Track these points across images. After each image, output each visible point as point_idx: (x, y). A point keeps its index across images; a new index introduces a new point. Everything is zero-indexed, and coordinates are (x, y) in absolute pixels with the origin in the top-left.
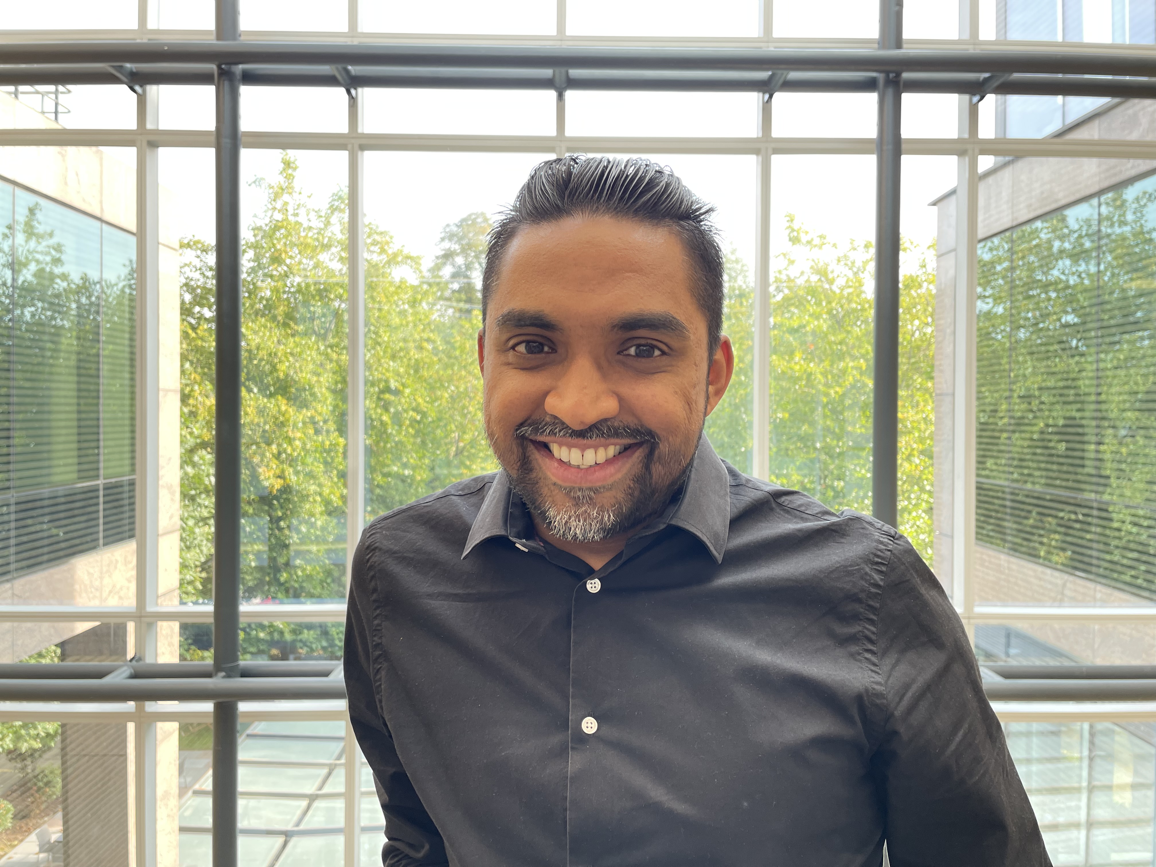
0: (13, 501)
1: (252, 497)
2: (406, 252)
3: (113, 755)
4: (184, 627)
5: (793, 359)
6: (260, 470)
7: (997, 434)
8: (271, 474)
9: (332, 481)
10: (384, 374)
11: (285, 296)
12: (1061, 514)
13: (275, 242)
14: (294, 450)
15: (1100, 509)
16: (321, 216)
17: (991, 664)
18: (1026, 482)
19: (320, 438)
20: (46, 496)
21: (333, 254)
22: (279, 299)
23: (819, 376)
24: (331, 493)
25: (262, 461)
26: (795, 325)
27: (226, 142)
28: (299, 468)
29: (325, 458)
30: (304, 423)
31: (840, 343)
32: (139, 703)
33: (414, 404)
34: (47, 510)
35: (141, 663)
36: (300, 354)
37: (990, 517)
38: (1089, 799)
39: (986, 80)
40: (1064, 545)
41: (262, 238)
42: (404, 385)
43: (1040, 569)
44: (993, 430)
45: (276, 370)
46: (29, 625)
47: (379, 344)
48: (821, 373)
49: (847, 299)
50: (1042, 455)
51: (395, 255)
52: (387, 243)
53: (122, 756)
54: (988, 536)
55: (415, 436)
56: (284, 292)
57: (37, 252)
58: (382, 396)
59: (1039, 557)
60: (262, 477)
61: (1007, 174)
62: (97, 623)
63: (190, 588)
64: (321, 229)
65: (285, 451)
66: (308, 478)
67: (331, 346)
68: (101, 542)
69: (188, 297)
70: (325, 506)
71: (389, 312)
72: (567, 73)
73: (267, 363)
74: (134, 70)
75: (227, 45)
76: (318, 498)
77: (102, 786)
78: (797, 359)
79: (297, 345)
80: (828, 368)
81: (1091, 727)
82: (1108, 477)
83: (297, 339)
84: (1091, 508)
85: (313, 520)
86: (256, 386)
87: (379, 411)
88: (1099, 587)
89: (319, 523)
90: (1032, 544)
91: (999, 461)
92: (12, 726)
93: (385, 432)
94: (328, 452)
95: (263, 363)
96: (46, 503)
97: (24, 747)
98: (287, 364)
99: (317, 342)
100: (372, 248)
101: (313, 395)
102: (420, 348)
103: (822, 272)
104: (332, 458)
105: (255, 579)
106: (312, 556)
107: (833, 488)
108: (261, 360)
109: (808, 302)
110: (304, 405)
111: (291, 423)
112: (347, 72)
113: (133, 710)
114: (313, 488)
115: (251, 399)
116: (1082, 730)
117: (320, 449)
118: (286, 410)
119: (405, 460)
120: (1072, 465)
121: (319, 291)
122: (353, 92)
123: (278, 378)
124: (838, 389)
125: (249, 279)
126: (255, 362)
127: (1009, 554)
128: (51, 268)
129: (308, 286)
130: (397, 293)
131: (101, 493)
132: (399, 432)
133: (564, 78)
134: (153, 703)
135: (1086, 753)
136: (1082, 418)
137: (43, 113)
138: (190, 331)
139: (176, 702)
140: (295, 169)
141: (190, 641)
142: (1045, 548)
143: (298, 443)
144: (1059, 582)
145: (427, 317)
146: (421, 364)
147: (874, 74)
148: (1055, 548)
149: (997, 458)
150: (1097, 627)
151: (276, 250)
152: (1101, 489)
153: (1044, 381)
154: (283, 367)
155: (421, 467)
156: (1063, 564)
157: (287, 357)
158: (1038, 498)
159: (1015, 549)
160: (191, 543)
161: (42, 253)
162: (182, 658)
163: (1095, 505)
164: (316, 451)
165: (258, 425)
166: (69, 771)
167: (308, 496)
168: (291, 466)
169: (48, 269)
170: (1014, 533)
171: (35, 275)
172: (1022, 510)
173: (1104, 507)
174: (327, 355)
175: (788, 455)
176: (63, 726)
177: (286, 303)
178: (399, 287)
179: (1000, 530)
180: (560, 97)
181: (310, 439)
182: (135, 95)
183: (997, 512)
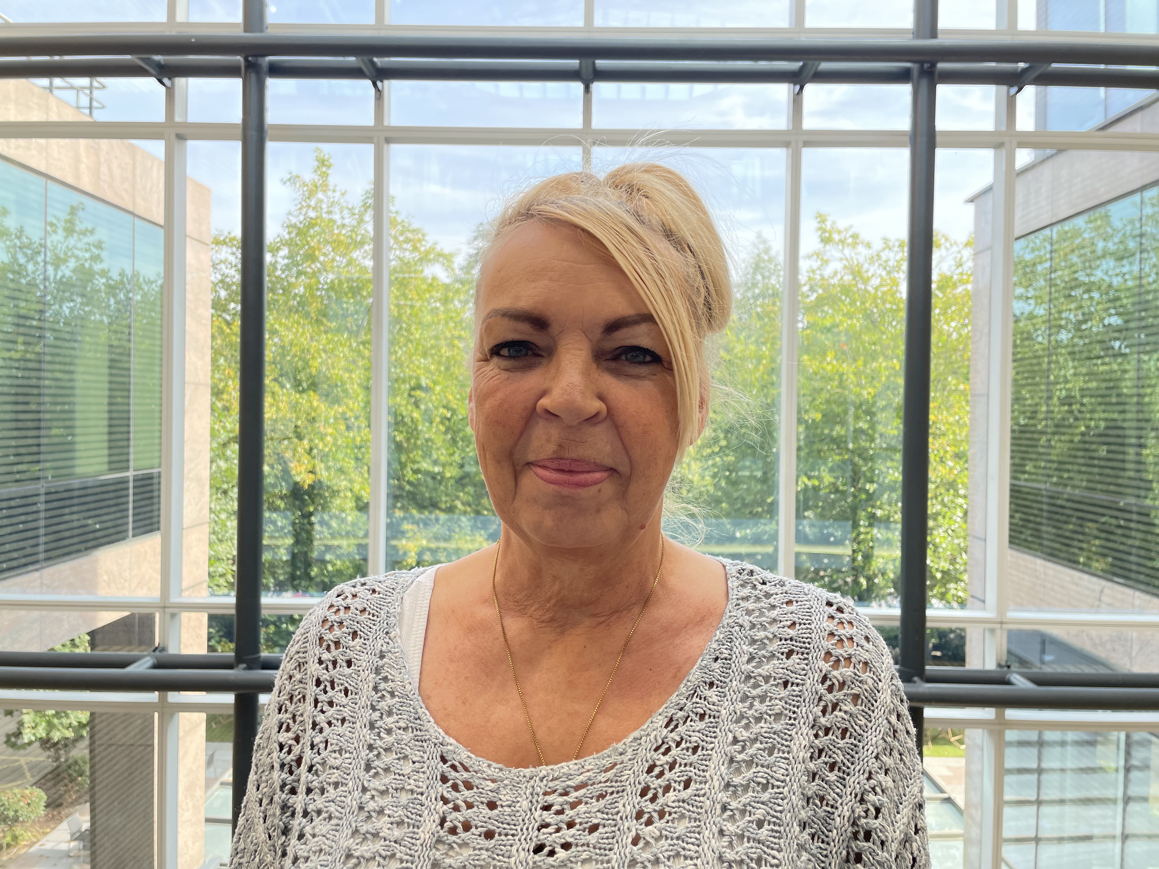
0: (43, 491)
1: (284, 492)
2: (438, 248)
3: (140, 746)
4: (212, 618)
5: (825, 359)
6: (292, 465)
7: (1036, 436)
8: (303, 469)
9: (363, 477)
10: (415, 371)
11: (319, 293)
12: (1104, 519)
13: (309, 239)
14: (325, 445)
15: (1140, 514)
16: (354, 214)
17: (1025, 670)
18: (1066, 485)
19: (351, 435)
20: (76, 486)
21: (365, 251)
22: (313, 296)
23: (852, 376)
24: (362, 489)
25: (294, 455)
26: (828, 323)
27: (253, 134)
28: (330, 464)
29: (355, 454)
30: (336, 419)
31: (874, 344)
32: (162, 693)
33: (445, 402)
34: (76, 501)
35: (164, 653)
36: (333, 350)
37: (1029, 521)
38: (1124, 810)
39: (1024, 71)
40: (1105, 551)
41: (297, 235)
42: (435, 383)
43: (1077, 574)
44: (1033, 432)
45: (309, 367)
46: (57, 614)
47: (411, 341)
48: (855, 374)
49: (882, 298)
50: (1083, 457)
51: (427, 253)
52: (420, 241)
53: (149, 746)
54: (1026, 540)
55: (446, 433)
56: (318, 289)
57: (77, 248)
58: (413, 393)
59: (1077, 562)
60: (293, 472)
61: (1047, 170)
62: (126, 614)
63: (222, 581)
64: (354, 227)
65: (316, 446)
66: (339, 473)
67: (364, 343)
68: (130, 533)
69: (223, 294)
70: (356, 501)
71: (421, 310)
72: (594, 64)
73: (300, 359)
74: (163, 62)
75: (253, 36)
76: (349, 494)
77: (130, 775)
78: (829, 359)
79: (329, 342)
80: (861, 368)
81: (1128, 736)
82: (1151, 481)
83: (330, 336)
84: (1131, 512)
85: (344, 515)
86: (289, 382)
87: (410, 408)
88: (1138, 594)
89: (350, 518)
90: (1072, 550)
91: (1038, 464)
92: (44, 716)
93: (416, 429)
94: (360, 448)
95: (296, 359)
96: (76, 493)
97: (56, 736)
98: (320, 360)
99: (349, 339)
100: (405, 246)
101: (345, 391)
102: (451, 346)
103: (857, 272)
104: (363, 454)
105: (286, 573)
106: (342, 551)
107: (867, 492)
108: (295, 356)
109: (842, 301)
110: (337, 401)
111: (323, 418)
112: (373, 64)
113: (157, 700)
114: (344, 483)
115: (283, 395)
116: (1118, 739)
117: (351, 445)
118: (318, 406)
119: (435, 456)
120: (1112, 468)
121: (351, 288)
122: (379, 84)
123: (310, 374)
124: (871, 390)
125: (283, 276)
126: (288, 358)
127: (1045, 559)
128: (91, 265)
129: (341, 283)
130: (429, 291)
131: (131, 485)
132: (430, 429)
133: (590, 70)
134: (176, 693)
135: (1122, 763)
136: (1124, 420)
137: (78, 108)
138: (225, 328)
139: (204, 693)
140: (329, 167)
141: (221, 633)
142: (1085, 554)
143: (329, 438)
144: (1098, 588)
145: (458, 314)
146: (452, 362)
147: (908, 65)
148: (1096, 553)
149: (1037, 460)
150: (1135, 634)
151: (310, 248)
152: (1143, 493)
153: (1085, 382)
154: (315, 363)
155: (451, 464)
156: (1102, 570)
157: (319, 353)
158: (1079, 502)
159: (1052, 555)
160: (223, 536)
161: (81, 250)
162: (211, 649)
163: (1135, 509)
164: (347, 447)
165: (290, 420)
166: (97, 759)
167: (338, 492)
168: (322, 461)
169: (87, 265)
170: (1053, 537)
171: (74, 271)
172: (1063, 514)
173: (1143, 511)
174: (359, 351)
175: (820, 457)
176: (92, 714)
177: (319, 300)
178: (431, 285)
179: (1037, 534)
180: (587, 89)
181: (342, 435)
182: (163, 89)
183: (1036, 516)
